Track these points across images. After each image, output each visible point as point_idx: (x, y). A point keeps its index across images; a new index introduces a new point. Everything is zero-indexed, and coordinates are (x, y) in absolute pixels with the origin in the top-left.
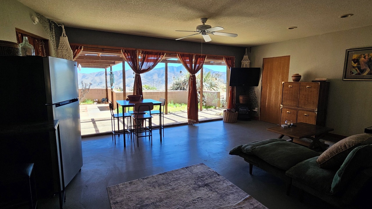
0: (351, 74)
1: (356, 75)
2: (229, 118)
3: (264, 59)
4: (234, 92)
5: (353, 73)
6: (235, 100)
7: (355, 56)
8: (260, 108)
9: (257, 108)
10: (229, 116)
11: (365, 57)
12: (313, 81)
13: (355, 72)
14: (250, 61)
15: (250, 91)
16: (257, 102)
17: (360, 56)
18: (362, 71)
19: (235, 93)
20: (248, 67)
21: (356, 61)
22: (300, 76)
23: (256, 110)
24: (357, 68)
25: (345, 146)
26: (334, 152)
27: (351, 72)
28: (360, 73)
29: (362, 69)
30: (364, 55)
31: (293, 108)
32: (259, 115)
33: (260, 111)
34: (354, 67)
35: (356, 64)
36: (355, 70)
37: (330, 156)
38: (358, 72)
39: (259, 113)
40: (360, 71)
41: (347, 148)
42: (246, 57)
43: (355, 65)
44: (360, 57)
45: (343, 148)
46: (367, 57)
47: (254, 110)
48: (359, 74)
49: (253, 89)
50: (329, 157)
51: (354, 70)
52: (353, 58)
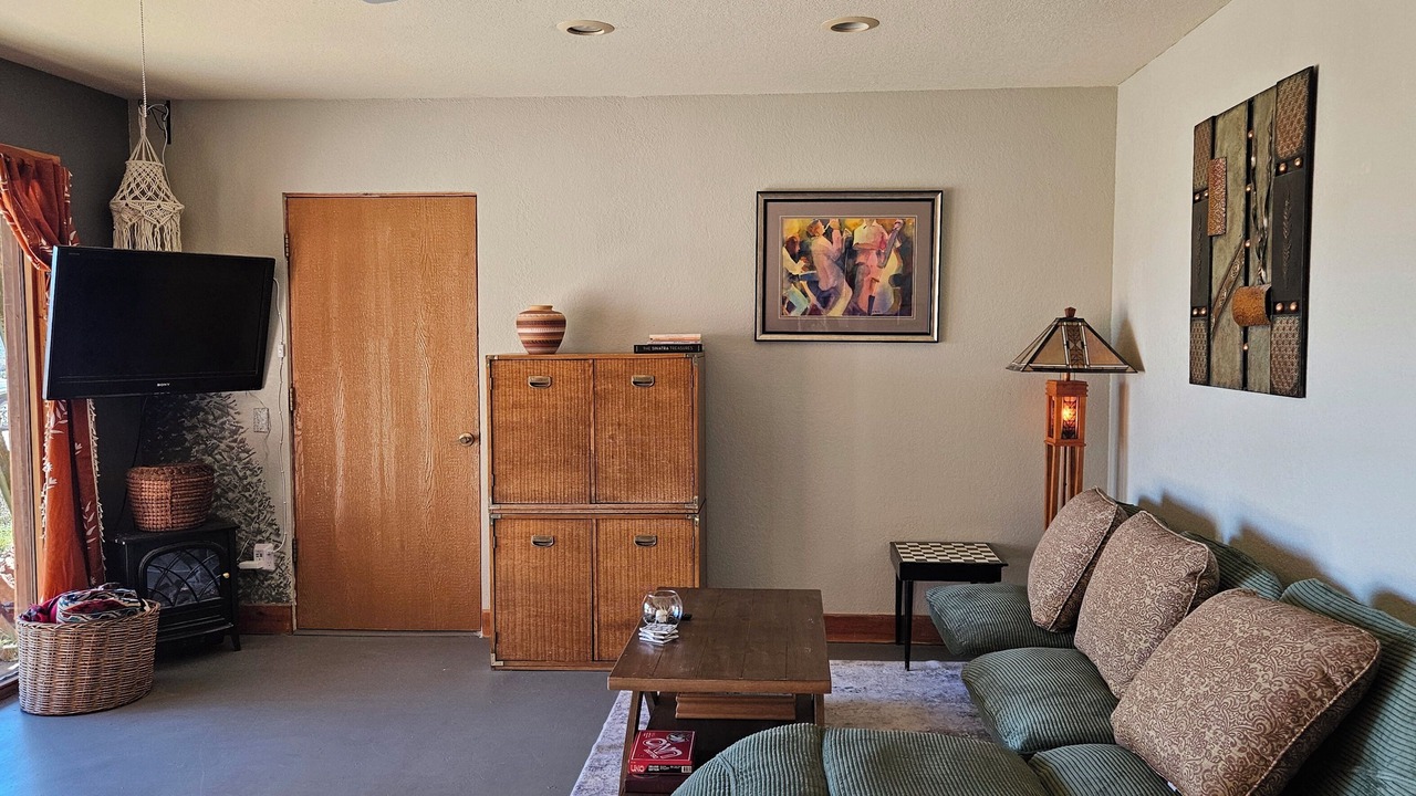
0: (785, 311)
1: (804, 314)
2: (96, 670)
3: (288, 197)
4: (87, 448)
5: (791, 307)
6: (96, 512)
7: (793, 226)
8: (295, 542)
9: (268, 548)
10: (97, 653)
11: (828, 234)
12: (640, 349)
13: (802, 301)
14: (182, 207)
15: (194, 428)
16: (265, 503)
17: (811, 226)
18: (826, 299)
19: (94, 456)
20: (176, 250)
21: (799, 250)
22: (561, 323)
23: (263, 558)
24: (804, 283)
25: (1326, 680)
26: (1282, 725)
27: (784, 299)
28: (819, 306)
29: (823, 286)
30: (825, 222)
31: (567, 509)
32: (293, 595)
33: (295, 563)
34: (793, 278)
35: (802, 263)
36: (798, 291)
37: (1273, 754)
38: (809, 301)
39: (292, 580)
40: (818, 299)
41: (1337, 689)
42: (142, 169)
43: (798, 268)
44: (810, 233)
45: (1319, 693)
46: (836, 234)
47: (245, 565)
48: (814, 311)
49: (224, 410)
50: (1267, 763)
51: (794, 293)
52: (788, 236)
